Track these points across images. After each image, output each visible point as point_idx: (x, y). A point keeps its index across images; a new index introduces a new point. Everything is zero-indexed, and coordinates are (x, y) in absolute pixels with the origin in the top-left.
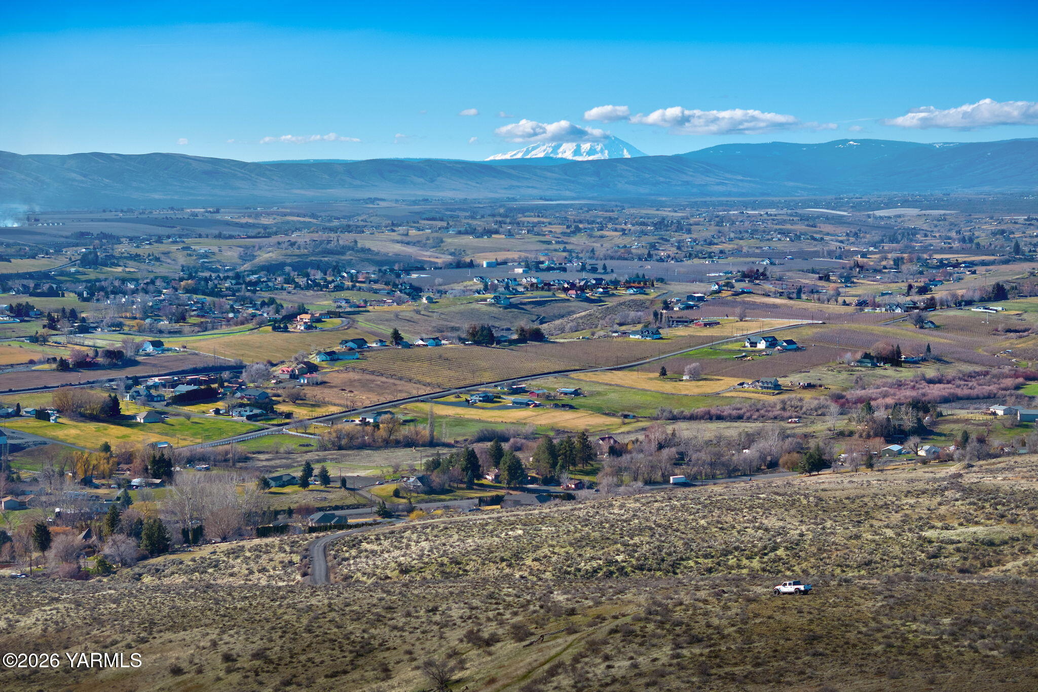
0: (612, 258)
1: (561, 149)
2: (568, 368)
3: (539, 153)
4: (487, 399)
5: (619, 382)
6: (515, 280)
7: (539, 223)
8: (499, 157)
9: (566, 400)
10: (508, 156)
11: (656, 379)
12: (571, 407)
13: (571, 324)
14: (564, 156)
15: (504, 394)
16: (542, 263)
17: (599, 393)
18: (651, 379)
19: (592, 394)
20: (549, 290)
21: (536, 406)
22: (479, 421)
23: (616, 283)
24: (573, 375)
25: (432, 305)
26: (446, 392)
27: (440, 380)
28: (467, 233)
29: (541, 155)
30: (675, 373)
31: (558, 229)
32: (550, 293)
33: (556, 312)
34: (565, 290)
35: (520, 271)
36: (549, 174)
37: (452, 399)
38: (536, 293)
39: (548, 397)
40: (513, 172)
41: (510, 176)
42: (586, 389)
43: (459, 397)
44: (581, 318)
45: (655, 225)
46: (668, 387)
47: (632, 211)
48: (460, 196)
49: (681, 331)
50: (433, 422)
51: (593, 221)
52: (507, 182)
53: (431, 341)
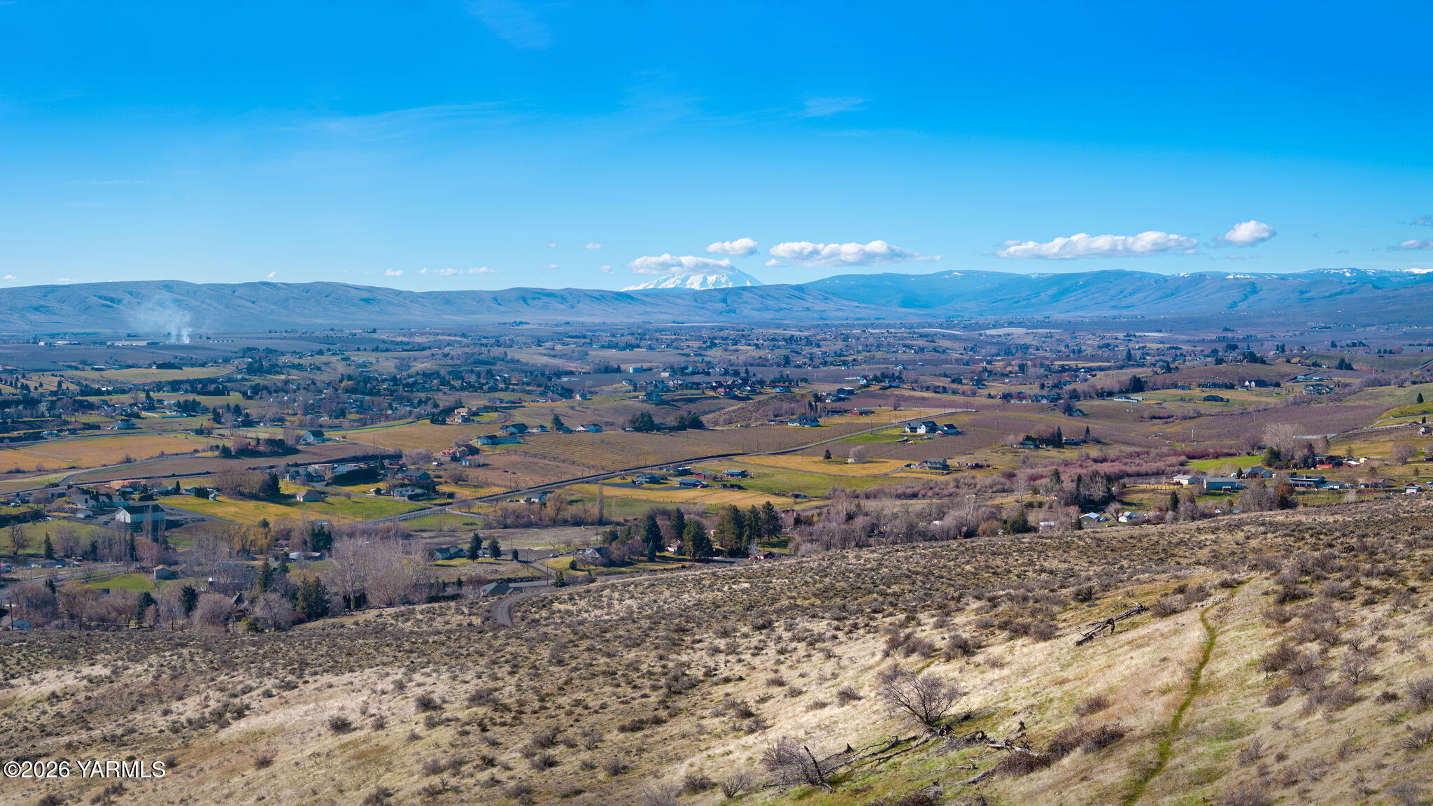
0: (752, 365)
1: (689, 281)
2: (731, 452)
3: (669, 285)
4: (654, 480)
5: (784, 465)
6: (663, 382)
7: (676, 339)
8: (632, 288)
9: (734, 481)
10: (640, 288)
11: (820, 462)
12: (740, 488)
13: (724, 417)
14: (693, 287)
15: (670, 475)
16: (687, 368)
17: (765, 475)
18: (816, 462)
19: (759, 476)
20: (698, 389)
21: (704, 486)
22: (647, 501)
23: (762, 383)
24: (736, 458)
25: (586, 402)
26: (609, 475)
27: (603, 463)
28: (610, 347)
29: (672, 286)
30: (839, 456)
31: (696, 344)
32: (700, 392)
33: (707, 408)
34: (714, 389)
35: (666, 374)
36: (680, 301)
37: (617, 480)
38: (685, 392)
39: (715, 479)
40: (647, 299)
41: (644, 303)
42: (752, 471)
43: (624, 479)
44: (734, 411)
45: (786, 340)
46: (834, 469)
47: (761, 331)
48: (598, 320)
49: (837, 420)
50: (602, 501)
51: (727, 339)
52: (642, 308)
53: (592, 427)
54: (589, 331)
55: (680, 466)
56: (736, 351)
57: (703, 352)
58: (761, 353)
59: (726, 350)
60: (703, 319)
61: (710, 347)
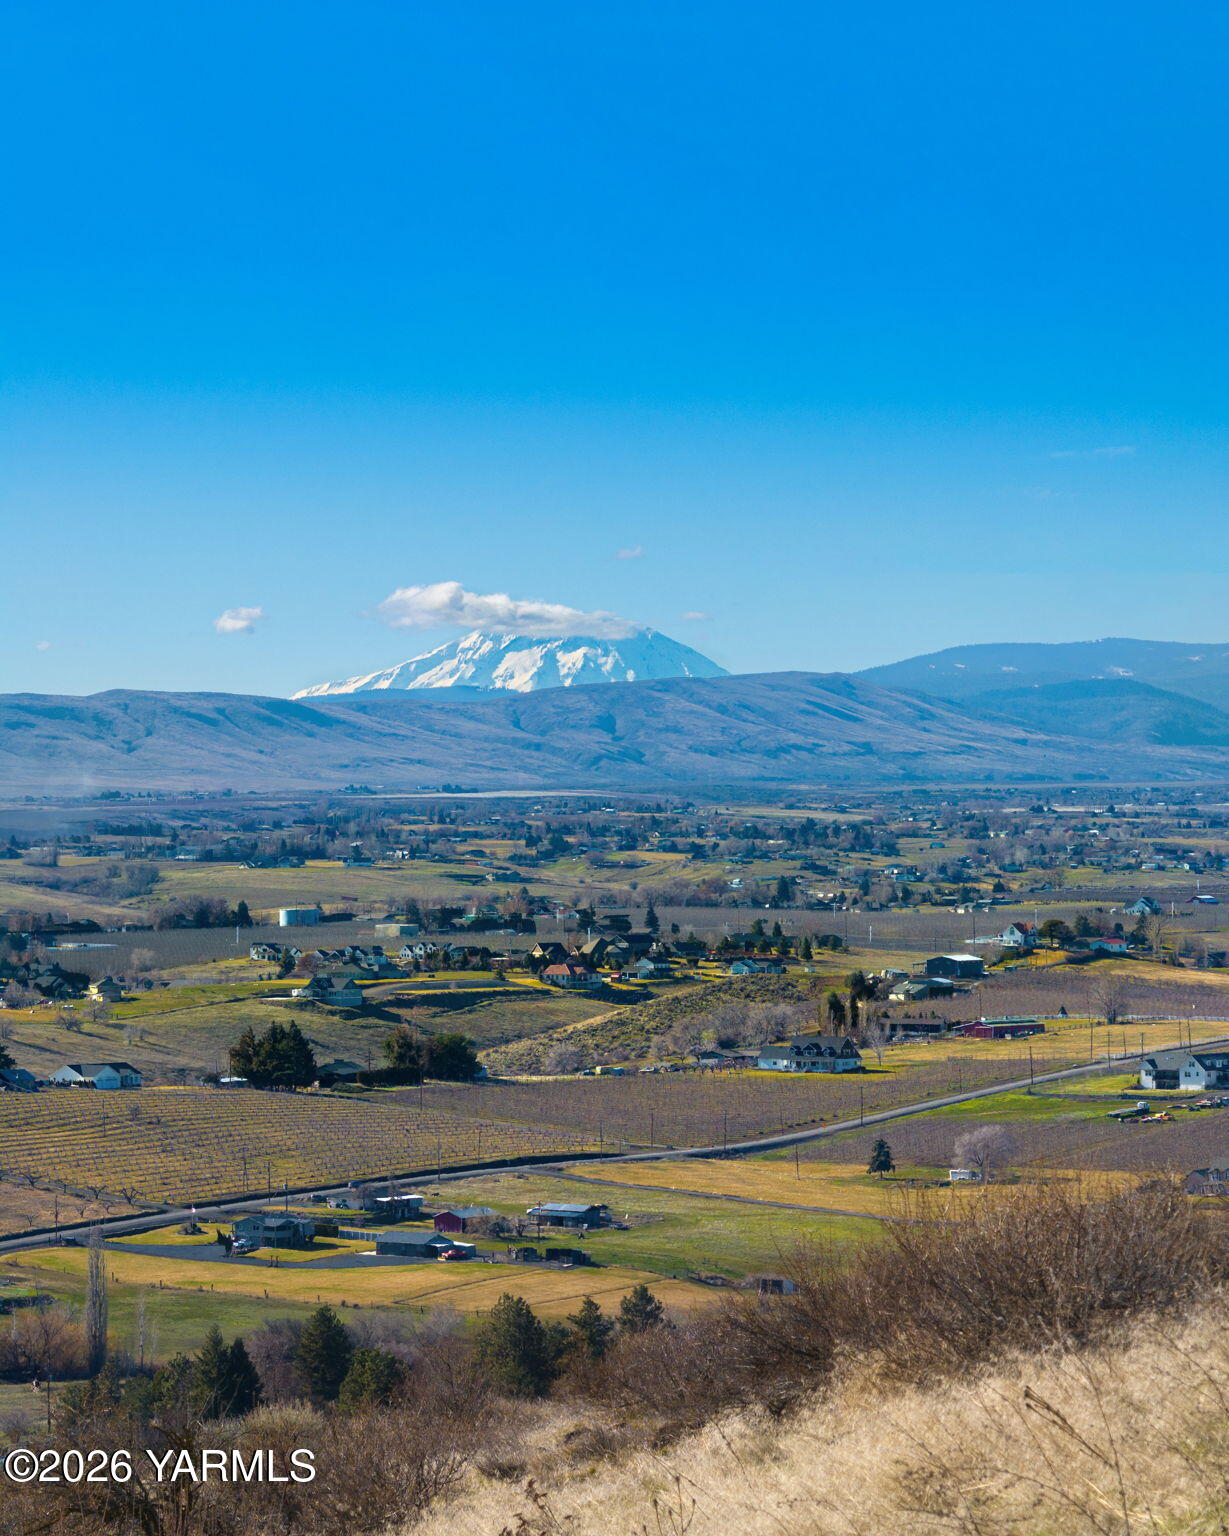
0: (670, 901)
1: (501, 670)
2: (562, 1150)
3: (440, 679)
4: (294, 1237)
5: (736, 1188)
6: (378, 951)
7: (442, 834)
8: (323, 690)
9: (561, 1238)
10: (349, 689)
11: (856, 1180)
12: (580, 1260)
13: (559, 1048)
14: (512, 685)
15: (351, 1222)
16: (460, 912)
17: (667, 1220)
18: (843, 1182)
19: (648, 1221)
20: (486, 967)
21: (460, 1255)
22: (265, 1302)
23: (694, 949)
24: (579, 1169)
25: (118, 1009)
26: (151, 1217)
27: (132, 1181)
28: (229, 856)
29: (449, 682)
30: (921, 1162)
31: (503, 848)
32: (490, 976)
33: (508, 1026)
34: (535, 966)
35: (393, 929)
36: (468, 726)
37: (172, 1236)
38: (441, 976)
39: (499, 1230)
40: (363, 719)
41: (354, 732)
42: (625, 1207)
43: (197, 1231)
44: (592, 1031)
45: (789, 834)
46: (900, 1202)
47: (713, 808)
48: (209, 785)
49: (922, 1052)
50: (101, 1297)
51: (604, 830)
52: (347, 750)
53: (108, 1072)
54: (174, 815)
55: (384, 1192)
56: (631, 865)
57: (523, 871)
58: (710, 871)
59: (600, 864)
60: (538, 780)
61: (549, 856)
